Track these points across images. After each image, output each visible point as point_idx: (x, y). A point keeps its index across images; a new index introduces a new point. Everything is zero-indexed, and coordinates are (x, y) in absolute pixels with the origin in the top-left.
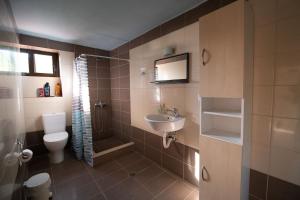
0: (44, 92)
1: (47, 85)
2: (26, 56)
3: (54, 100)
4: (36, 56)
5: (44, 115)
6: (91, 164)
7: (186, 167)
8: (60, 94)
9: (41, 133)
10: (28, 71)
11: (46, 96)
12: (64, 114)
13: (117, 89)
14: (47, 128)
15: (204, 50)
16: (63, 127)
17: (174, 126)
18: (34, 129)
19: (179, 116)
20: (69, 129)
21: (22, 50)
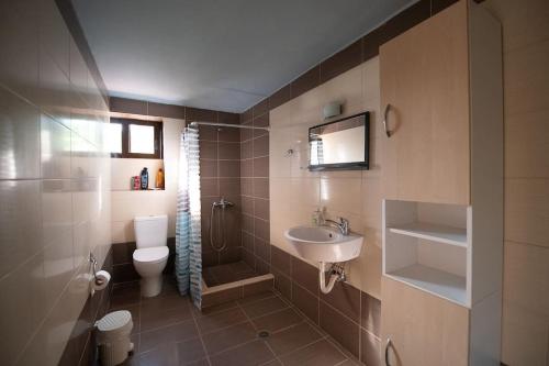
0: (140, 183)
1: (145, 172)
2: (119, 127)
3: (153, 196)
4: (133, 127)
5: (137, 218)
6: (199, 305)
7: (365, 335)
8: (162, 186)
9: (132, 246)
10: (120, 151)
11: (143, 189)
12: (166, 217)
13: (250, 178)
14: (140, 240)
15: (389, 108)
16: (163, 238)
17: (340, 251)
18: (123, 240)
19: (349, 233)
20: (171, 243)
21: (113, 120)
